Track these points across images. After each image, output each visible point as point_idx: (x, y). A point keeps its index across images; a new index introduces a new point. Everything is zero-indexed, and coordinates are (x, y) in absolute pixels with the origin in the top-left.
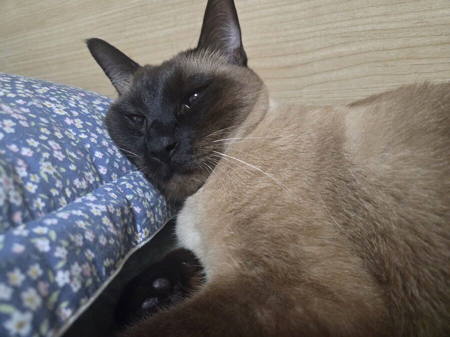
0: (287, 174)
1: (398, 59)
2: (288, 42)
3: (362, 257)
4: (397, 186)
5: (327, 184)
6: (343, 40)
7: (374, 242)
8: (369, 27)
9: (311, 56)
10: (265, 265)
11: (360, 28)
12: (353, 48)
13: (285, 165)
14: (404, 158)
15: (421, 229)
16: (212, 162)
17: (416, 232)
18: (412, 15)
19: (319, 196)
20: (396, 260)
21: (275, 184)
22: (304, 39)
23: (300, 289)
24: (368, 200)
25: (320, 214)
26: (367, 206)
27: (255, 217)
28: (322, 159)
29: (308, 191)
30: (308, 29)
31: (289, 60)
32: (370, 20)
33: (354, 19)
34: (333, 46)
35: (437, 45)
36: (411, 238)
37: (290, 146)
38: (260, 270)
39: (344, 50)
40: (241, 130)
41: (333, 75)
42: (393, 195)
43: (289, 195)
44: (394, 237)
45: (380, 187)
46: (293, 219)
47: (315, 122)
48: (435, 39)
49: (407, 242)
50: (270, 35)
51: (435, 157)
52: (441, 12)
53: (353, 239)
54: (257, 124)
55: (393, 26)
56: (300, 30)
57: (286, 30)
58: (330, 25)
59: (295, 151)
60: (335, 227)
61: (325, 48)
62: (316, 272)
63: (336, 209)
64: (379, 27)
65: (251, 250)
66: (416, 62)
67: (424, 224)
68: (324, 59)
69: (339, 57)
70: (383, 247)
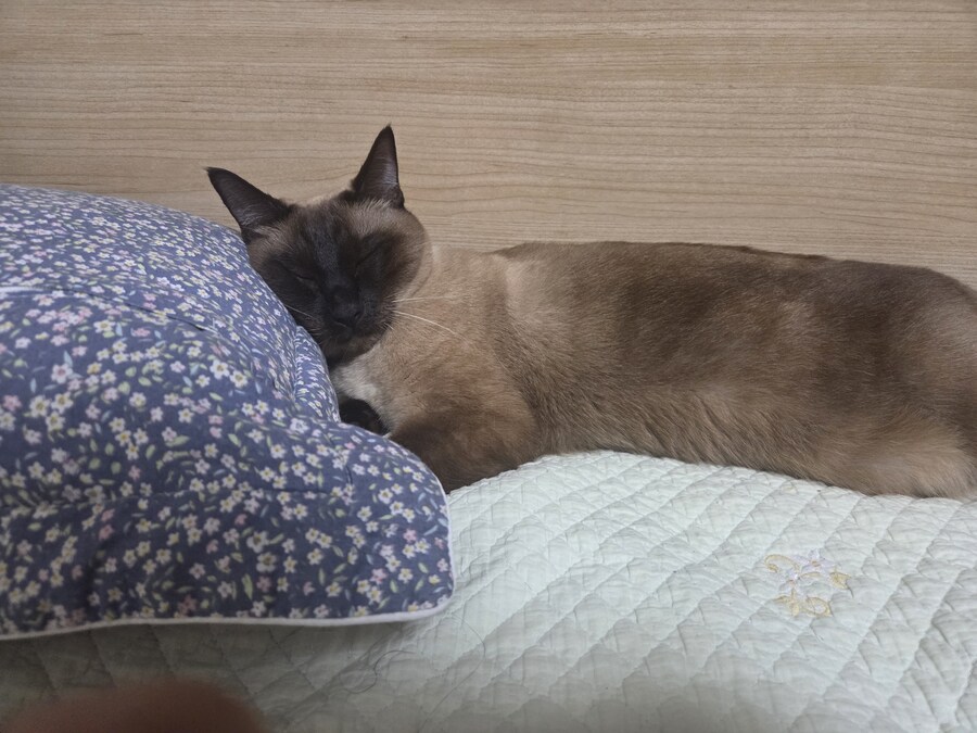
0: (461, 328)
1: (549, 197)
2: (435, 160)
3: (521, 391)
4: (546, 336)
5: (496, 336)
6: (495, 169)
7: (530, 378)
8: (522, 161)
9: (461, 180)
10: (452, 403)
11: (514, 160)
12: (507, 179)
13: (458, 320)
14: (551, 315)
15: (560, 366)
16: (389, 320)
17: (556, 369)
18: (562, 156)
19: (490, 346)
20: (543, 389)
21: (452, 336)
22: (454, 160)
23: (482, 416)
24: (526, 348)
25: (491, 360)
26: (525, 351)
27: (441, 365)
28: (490, 315)
29: (480, 342)
30: (459, 151)
31: (437, 182)
32: (523, 153)
33: (508, 149)
34: (486, 173)
35: (583, 188)
36: (553, 372)
37: (460, 301)
38: (449, 408)
39: (496, 179)
40: (411, 288)
41: (485, 205)
42: (542, 342)
43: (467, 346)
44: (543, 374)
45: (535, 337)
46: (471, 367)
47: (479, 274)
48: (581, 183)
49: (550, 375)
50: (414, 148)
51: (570, 314)
52: (587, 157)
53: (515, 378)
54: (427, 278)
55: (544, 163)
56: (450, 150)
57: (434, 146)
58: (482, 150)
59: (465, 305)
60: (503, 370)
61: (477, 174)
62: (491, 404)
63: (503, 356)
64: (531, 161)
65: (438, 392)
66: (564, 202)
67: (561, 362)
68: (476, 186)
69: (492, 186)
70: (536, 381)
